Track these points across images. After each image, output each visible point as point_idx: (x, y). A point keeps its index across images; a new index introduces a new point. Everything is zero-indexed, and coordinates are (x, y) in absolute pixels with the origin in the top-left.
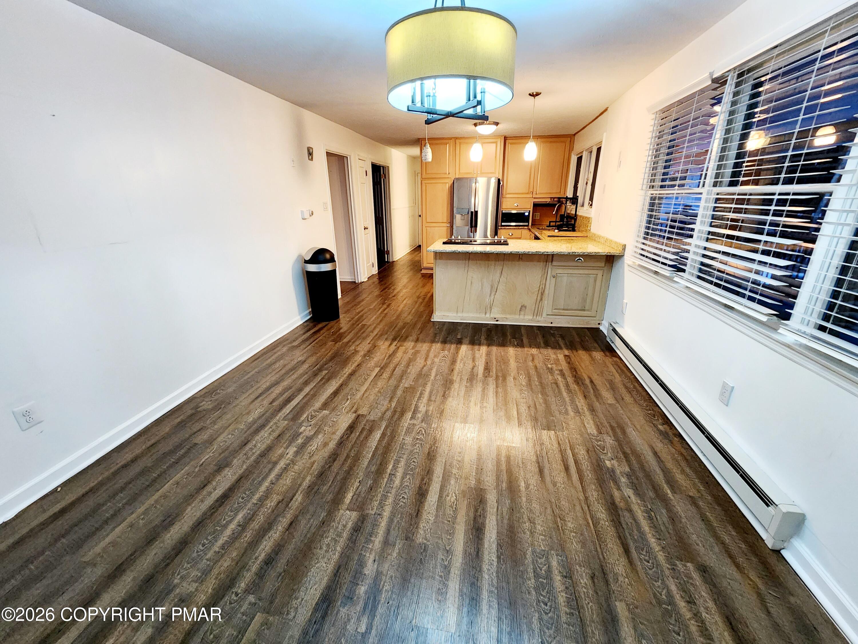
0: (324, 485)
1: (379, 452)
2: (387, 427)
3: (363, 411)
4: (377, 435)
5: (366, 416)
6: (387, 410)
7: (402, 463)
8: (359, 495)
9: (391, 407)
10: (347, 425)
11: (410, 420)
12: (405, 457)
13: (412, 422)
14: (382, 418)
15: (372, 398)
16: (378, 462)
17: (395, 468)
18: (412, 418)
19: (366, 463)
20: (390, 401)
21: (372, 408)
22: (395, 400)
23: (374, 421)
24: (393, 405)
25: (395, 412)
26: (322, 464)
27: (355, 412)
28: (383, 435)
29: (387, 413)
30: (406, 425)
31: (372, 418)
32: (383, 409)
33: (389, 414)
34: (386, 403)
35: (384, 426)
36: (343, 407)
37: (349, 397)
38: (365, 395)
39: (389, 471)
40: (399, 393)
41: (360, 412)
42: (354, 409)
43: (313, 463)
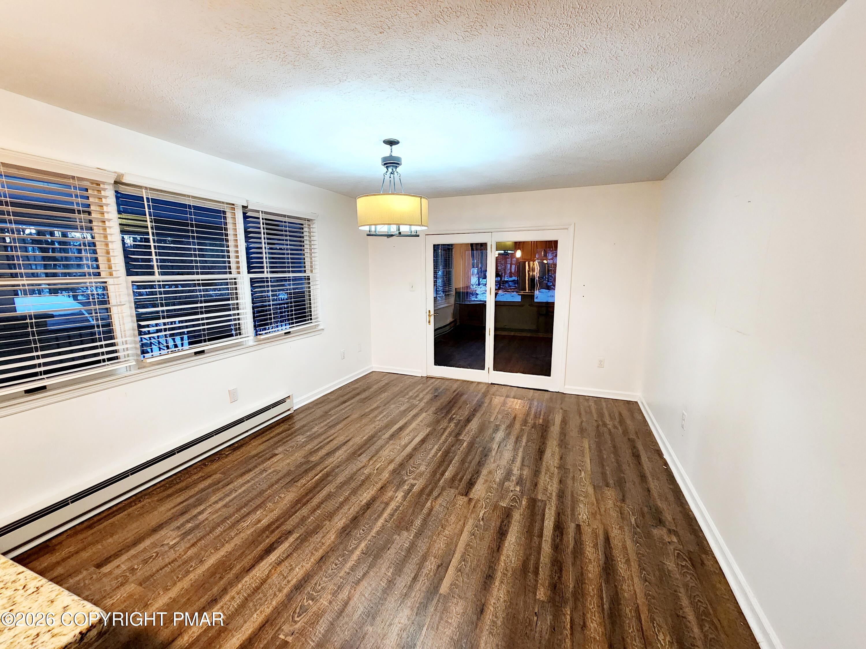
0: (482, 451)
1: (446, 463)
2: (439, 480)
3: (462, 500)
4: (448, 475)
5: (459, 494)
6: (436, 498)
7: (431, 455)
8: (459, 445)
9: (432, 501)
10: (476, 487)
11: (416, 484)
12: (428, 458)
13: (415, 482)
14: (443, 489)
15: (453, 519)
16: (447, 457)
17: (436, 453)
18: (413, 485)
19: (456, 457)
20: (431, 510)
21: (453, 503)
22: (425, 511)
23: (451, 488)
24: (429, 504)
25: (430, 494)
26: (488, 461)
27: (470, 500)
28: (443, 474)
29: (437, 494)
30: (421, 480)
31: (453, 491)
32: (440, 500)
33: (435, 493)
34: (437, 507)
35: (441, 481)
36: (485, 508)
37: (482, 523)
38: (461, 523)
39: (441, 452)
40: (418, 522)
41: (466, 499)
42: (472, 504)
43: (494, 462)
